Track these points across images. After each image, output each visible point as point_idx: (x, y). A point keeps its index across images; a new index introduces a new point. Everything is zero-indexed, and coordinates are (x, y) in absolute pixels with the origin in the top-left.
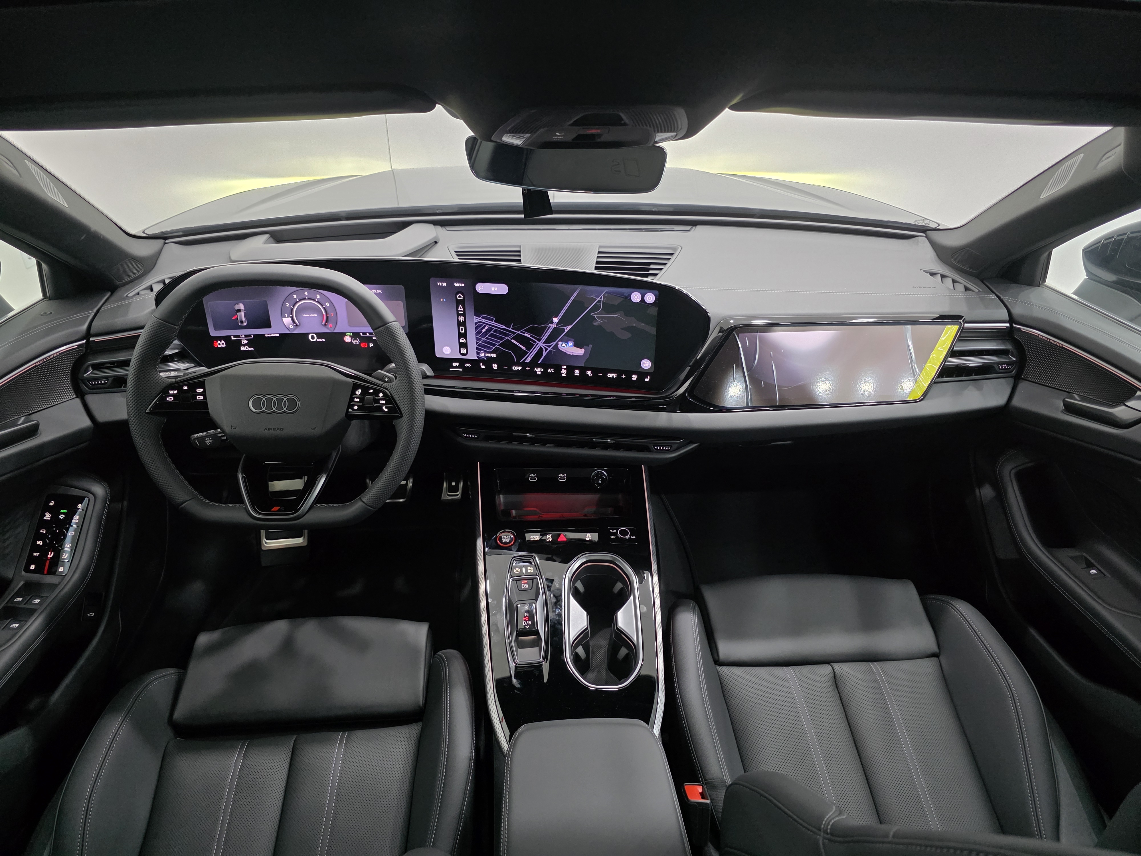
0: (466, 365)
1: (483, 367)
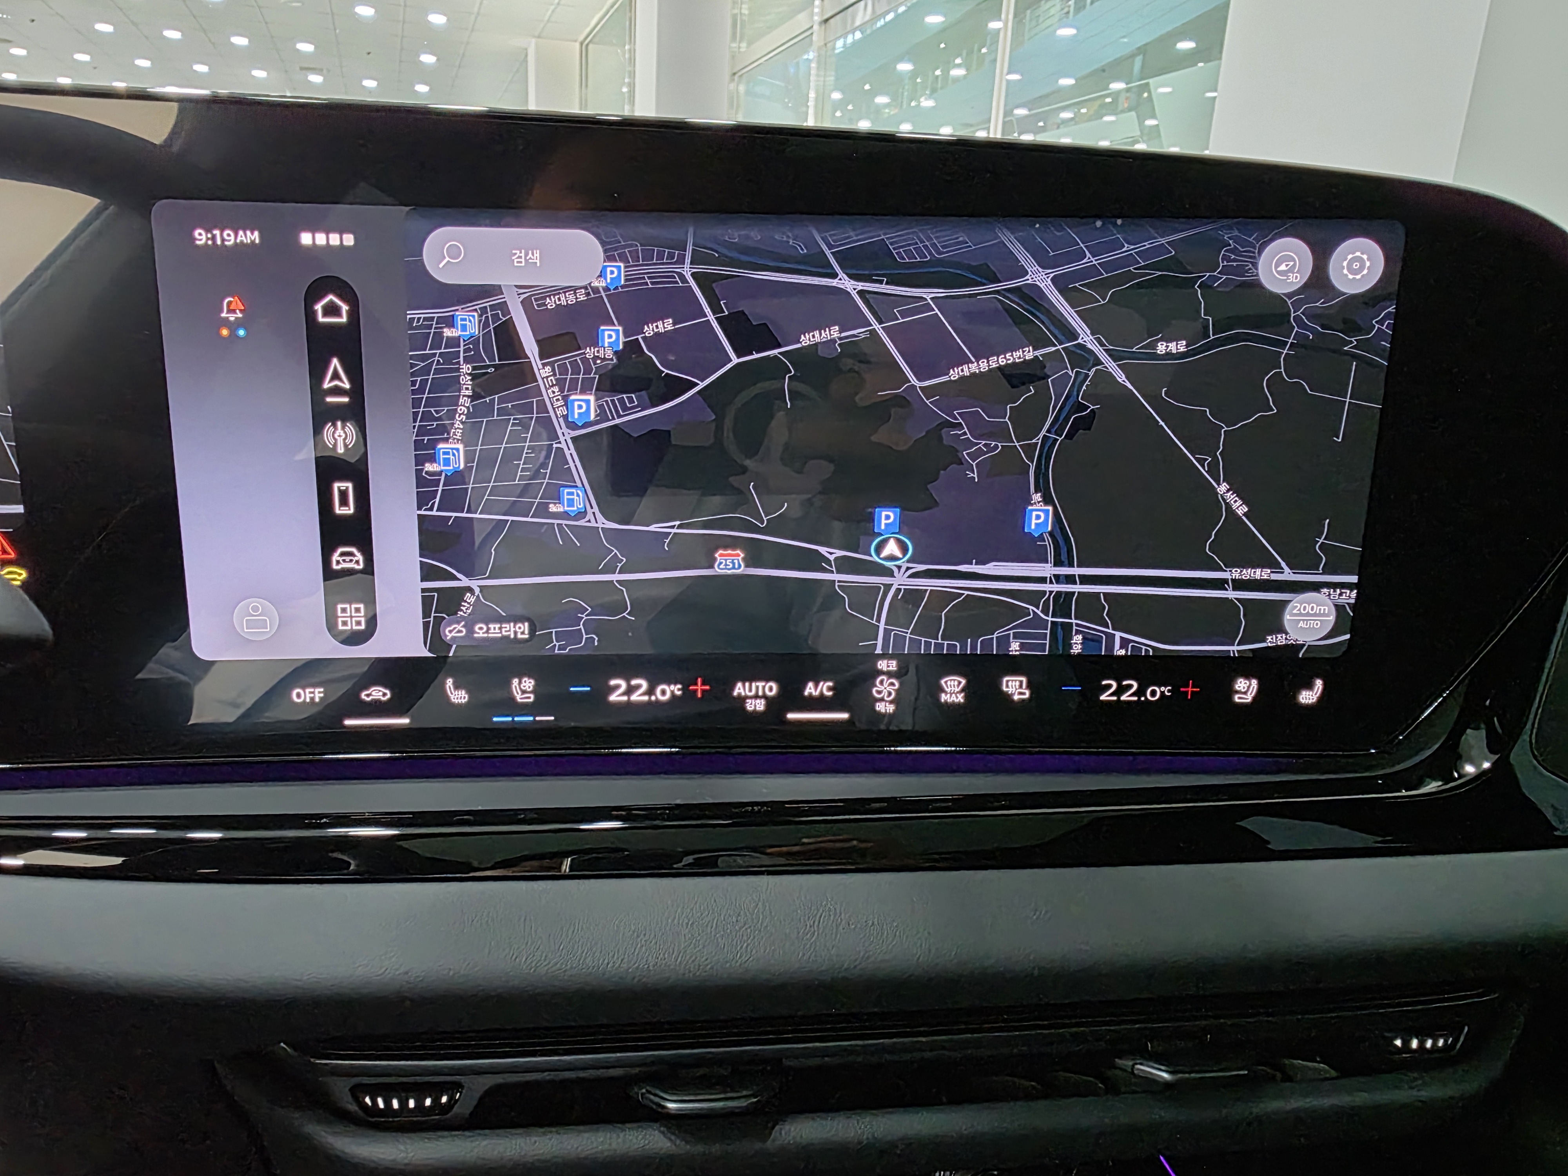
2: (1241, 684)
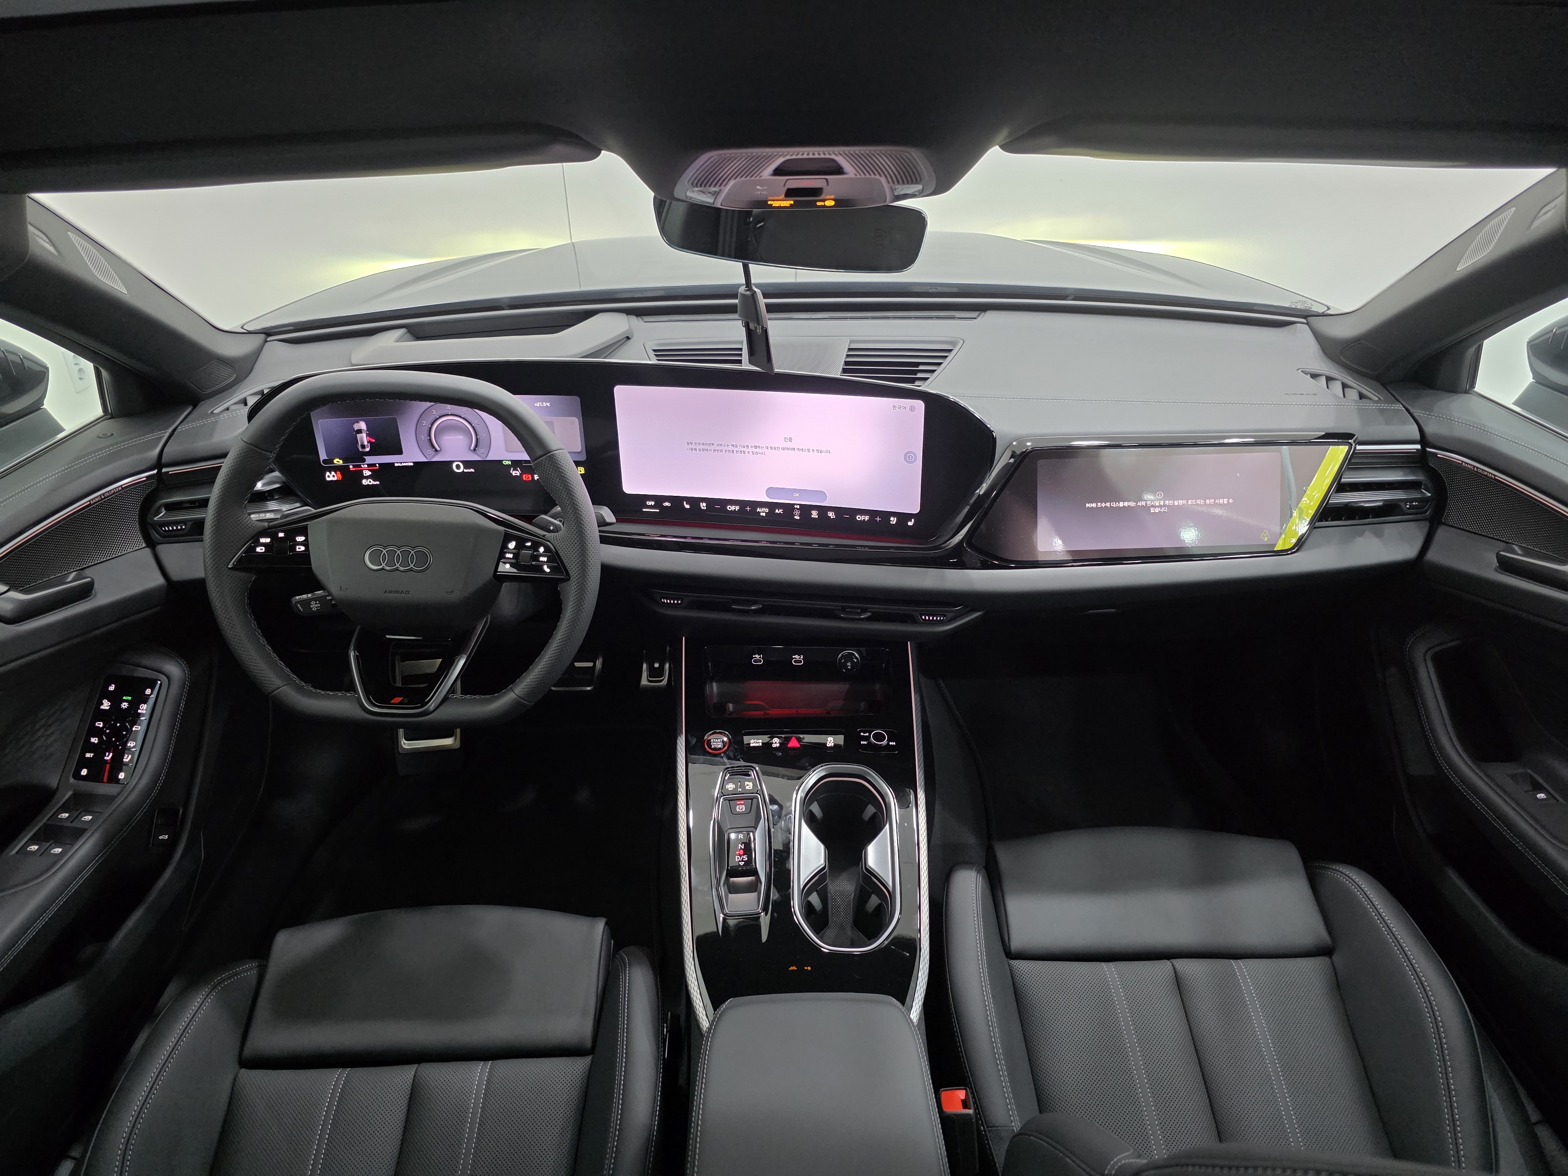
2: (892, 519)
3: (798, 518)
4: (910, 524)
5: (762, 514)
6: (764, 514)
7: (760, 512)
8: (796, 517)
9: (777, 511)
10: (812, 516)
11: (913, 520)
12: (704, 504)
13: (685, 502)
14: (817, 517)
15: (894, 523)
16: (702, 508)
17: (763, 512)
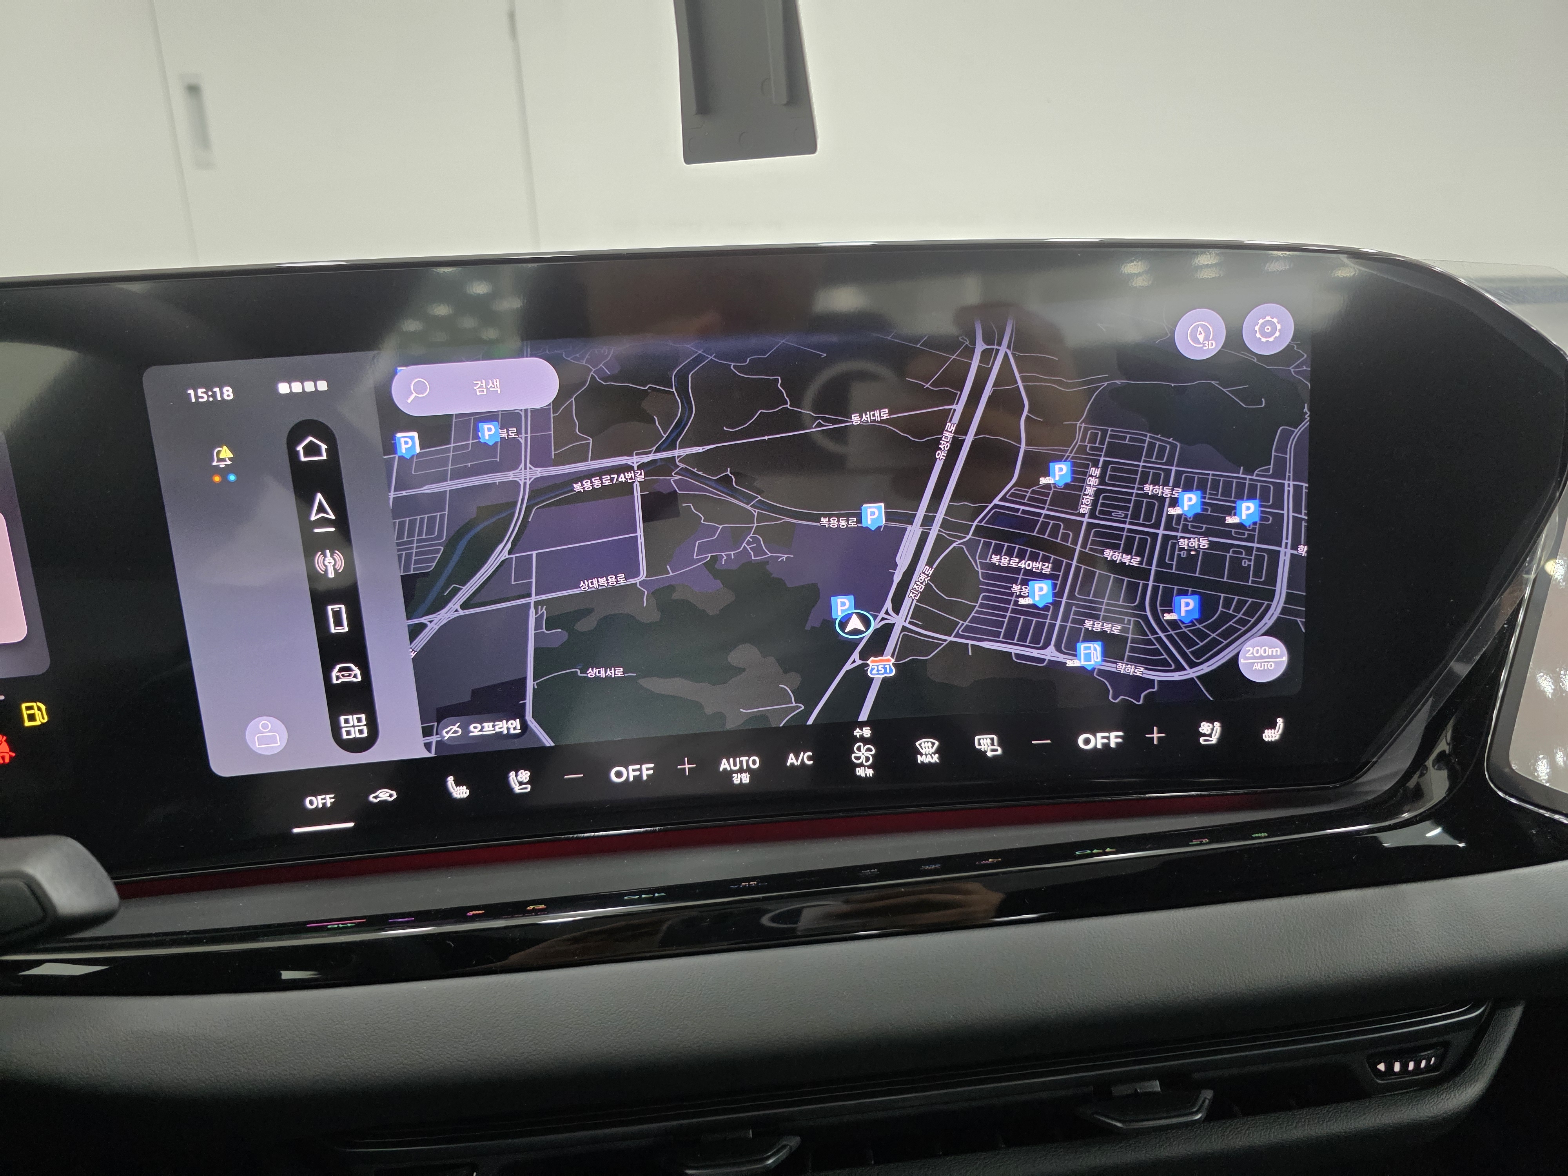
0: (371, 798)
1: (460, 792)
3: (870, 772)
4: (1271, 735)
5: (736, 779)
6: (746, 778)
7: (729, 774)
8: (860, 772)
9: (791, 760)
10: (920, 759)
11: (1280, 722)
12: (524, 775)
13: (450, 780)
14: (935, 759)
15: (1214, 740)
16: (517, 789)
17: (741, 771)
